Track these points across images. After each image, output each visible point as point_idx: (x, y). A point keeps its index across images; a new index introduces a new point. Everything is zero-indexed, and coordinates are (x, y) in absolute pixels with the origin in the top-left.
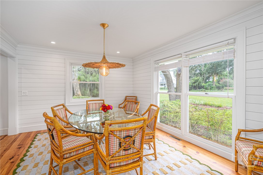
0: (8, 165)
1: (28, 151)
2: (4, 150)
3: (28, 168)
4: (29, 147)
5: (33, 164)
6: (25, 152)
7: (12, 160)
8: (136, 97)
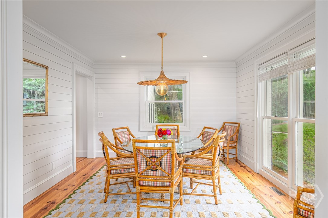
0: (81, 179)
1: (97, 172)
2: (81, 168)
3: (93, 184)
4: (100, 170)
5: (97, 182)
6: (95, 173)
7: (84, 177)
8: (239, 124)
